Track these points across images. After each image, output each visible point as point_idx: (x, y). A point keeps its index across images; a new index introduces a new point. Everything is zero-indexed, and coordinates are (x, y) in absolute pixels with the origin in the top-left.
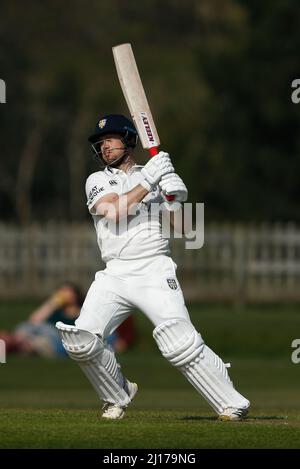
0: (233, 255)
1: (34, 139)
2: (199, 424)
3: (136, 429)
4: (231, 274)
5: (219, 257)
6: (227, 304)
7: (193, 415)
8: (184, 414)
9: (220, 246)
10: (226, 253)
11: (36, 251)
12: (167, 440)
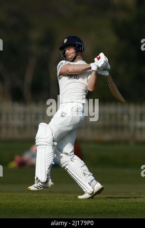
0: (129, 119)
1: (32, 63)
2: (113, 201)
3: (82, 203)
4: (128, 127)
5: (122, 119)
6: (126, 142)
7: (110, 196)
8: (106, 196)
9: (123, 114)
10: (126, 118)
11: (33, 116)
12: (97, 208)
